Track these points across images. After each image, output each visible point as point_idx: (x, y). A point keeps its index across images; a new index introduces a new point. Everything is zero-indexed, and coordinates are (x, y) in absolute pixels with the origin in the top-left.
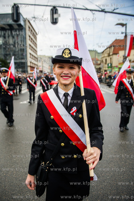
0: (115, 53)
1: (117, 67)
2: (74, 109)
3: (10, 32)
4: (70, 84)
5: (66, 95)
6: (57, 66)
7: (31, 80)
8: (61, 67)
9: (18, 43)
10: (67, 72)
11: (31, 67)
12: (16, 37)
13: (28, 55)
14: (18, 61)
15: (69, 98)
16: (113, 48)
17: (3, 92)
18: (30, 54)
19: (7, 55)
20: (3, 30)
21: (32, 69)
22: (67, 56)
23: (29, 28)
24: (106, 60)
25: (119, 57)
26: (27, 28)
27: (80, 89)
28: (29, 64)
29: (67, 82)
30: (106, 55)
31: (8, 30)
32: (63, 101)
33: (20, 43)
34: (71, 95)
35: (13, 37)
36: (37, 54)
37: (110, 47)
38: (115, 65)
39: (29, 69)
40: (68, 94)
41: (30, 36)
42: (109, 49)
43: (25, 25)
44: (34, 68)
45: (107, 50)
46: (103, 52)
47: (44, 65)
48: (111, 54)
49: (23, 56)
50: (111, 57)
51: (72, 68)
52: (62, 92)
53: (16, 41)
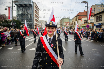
0: (80, 19)
1: (81, 26)
2: (52, 44)
3: (25, 8)
4: (52, 34)
5: (50, 39)
6: (47, 27)
7: (35, 31)
8: (49, 28)
9: (29, 13)
10: (51, 30)
11: (35, 25)
12: (28, 10)
13: (34, 20)
14: (28, 22)
15: (51, 40)
16: (78, 16)
17: (21, 36)
18: (35, 19)
19: (23, 19)
20: (22, 7)
21: (36, 27)
22: (51, 24)
23: (35, 6)
24: (75, 22)
25: (82, 21)
26: (34, 7)
27: (56, 37)
28: (34, 24)
29: (51, 34)
30: (75, 20)
31: (25, 7)
32: (48, 41)
33: (30, 13)
34: (52, 39)
35: (27, 10)
36: (39, 19)
37: (76, 16)
38: (80, 25)
39: (34, 27)
40: (51, 39)
41: (35, 10)
42: (76, 17)
43: (33, 5)
44: (37, 26)
45: (75, 18)
46: (73, 18)
47: (42, 25)
48: (77, 19)
49: (32, 20)
50: (78, 21)
51: (53, 29)
52: (48, 37)
53: (28, 13)
